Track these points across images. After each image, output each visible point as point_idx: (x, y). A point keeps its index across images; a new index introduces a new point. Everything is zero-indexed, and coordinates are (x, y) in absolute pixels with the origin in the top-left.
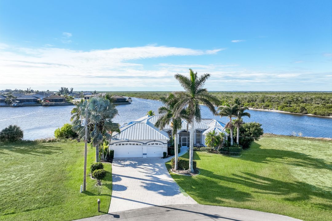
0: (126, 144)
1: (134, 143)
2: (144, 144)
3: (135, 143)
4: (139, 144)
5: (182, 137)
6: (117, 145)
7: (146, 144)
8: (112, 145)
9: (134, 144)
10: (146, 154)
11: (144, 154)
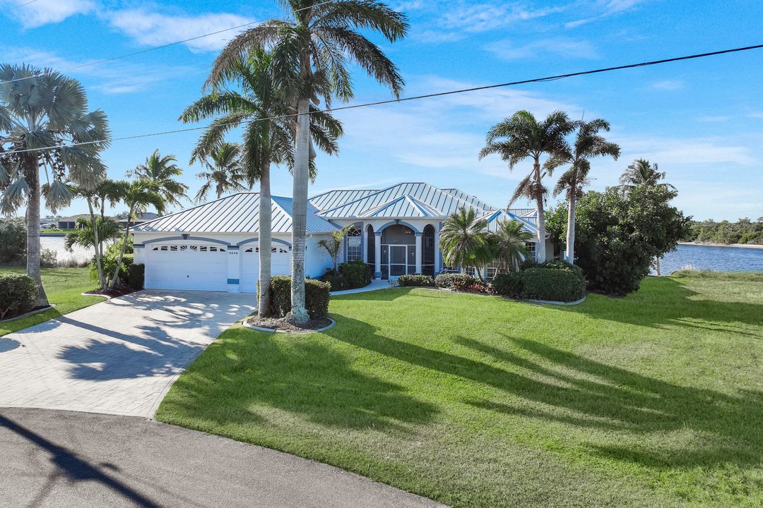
0: (183, 248)
1: (204, 243)
2: (230, 247)
3: (208, 244)
4: (219, 246)
5: (390, 246)
6: (156, 249)
7: (237, 247)
8: (141, 249)
9: (204, 249)
10: (236, 282)
11: (230, 281)
